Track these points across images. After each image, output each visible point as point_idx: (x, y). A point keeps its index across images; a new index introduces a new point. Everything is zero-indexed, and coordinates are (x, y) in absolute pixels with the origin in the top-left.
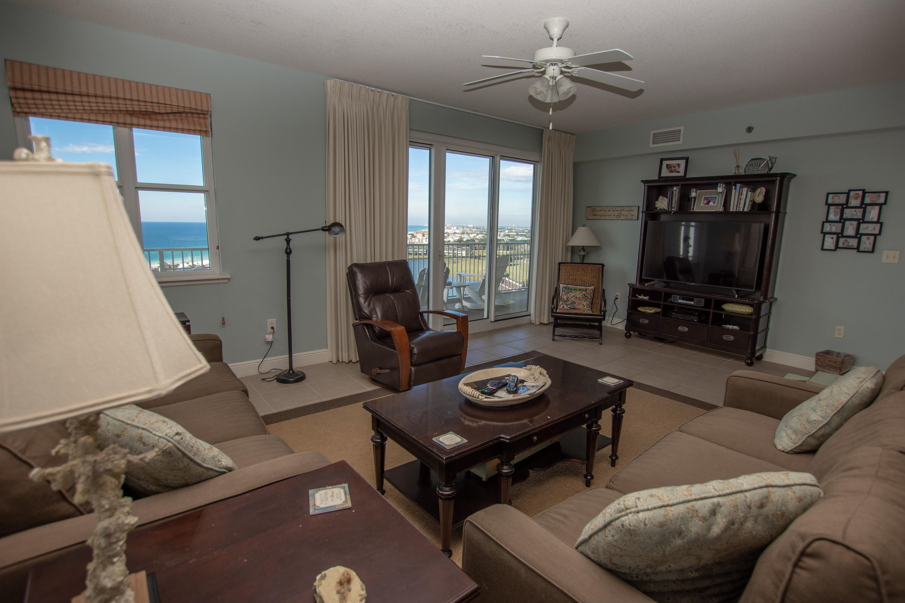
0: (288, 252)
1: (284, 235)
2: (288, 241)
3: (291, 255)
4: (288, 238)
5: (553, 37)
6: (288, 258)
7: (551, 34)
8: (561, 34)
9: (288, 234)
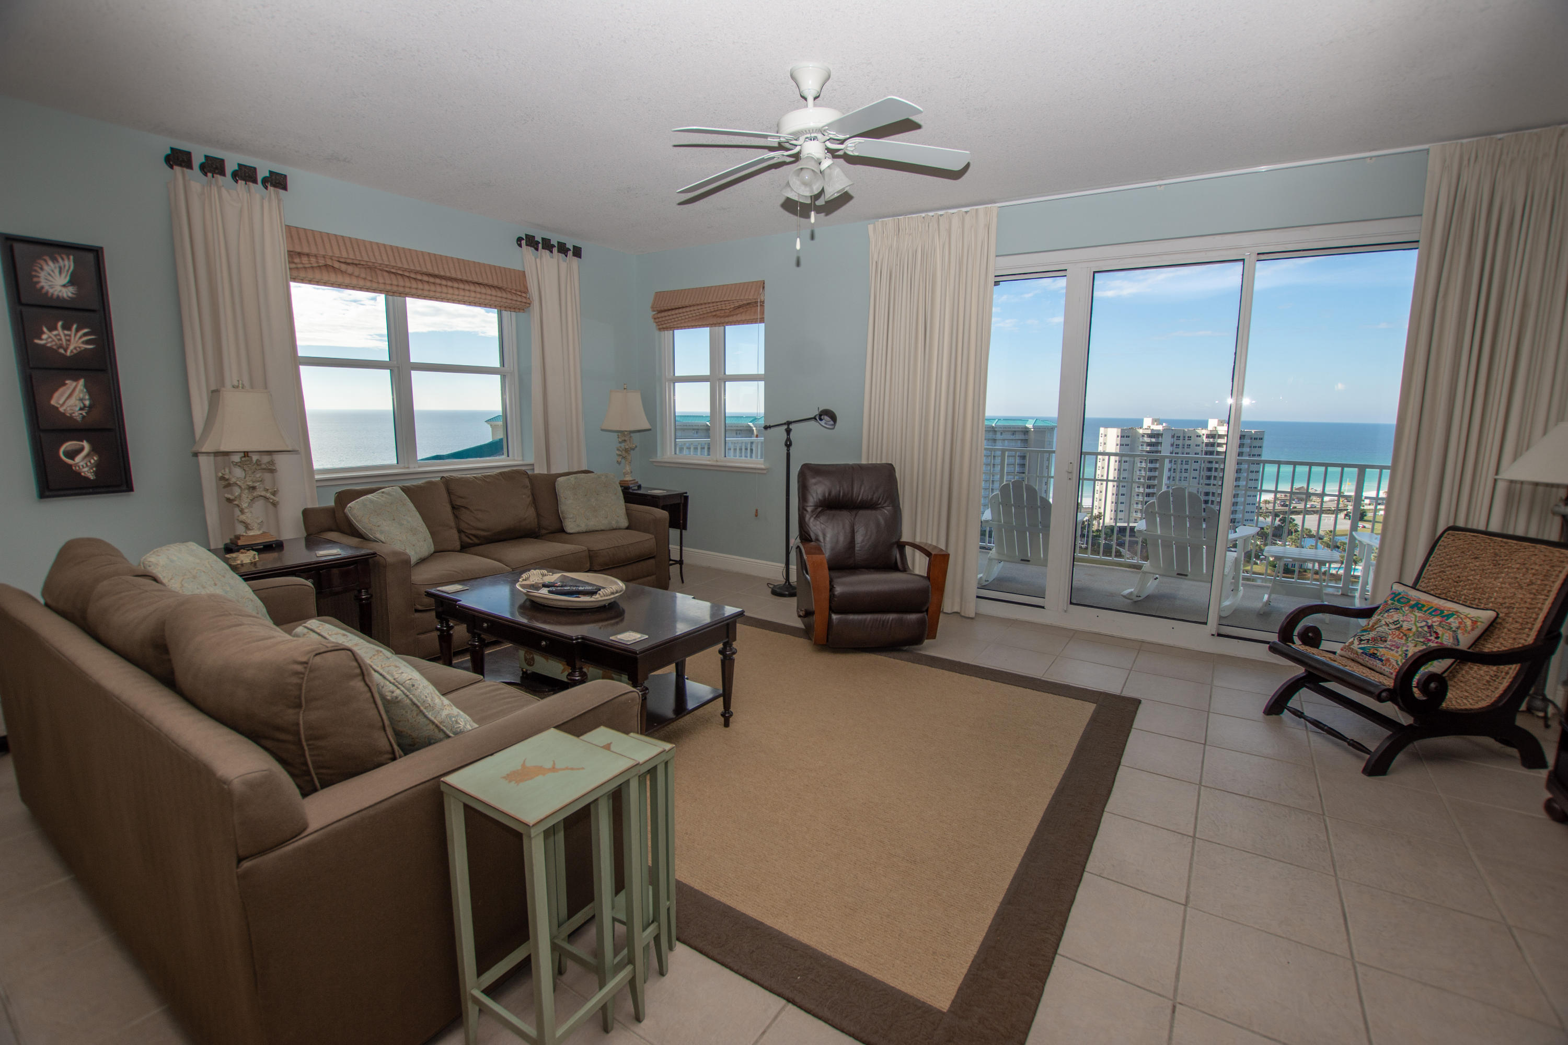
0: (788, 444)
1: (785, 424)
2: (788, 431)
3: (791, 448)
4: (788, 427)
5: (806, 94)
6: (788, 451)
7: (801, 90)
8: (819, 90)
9: (789, 423)
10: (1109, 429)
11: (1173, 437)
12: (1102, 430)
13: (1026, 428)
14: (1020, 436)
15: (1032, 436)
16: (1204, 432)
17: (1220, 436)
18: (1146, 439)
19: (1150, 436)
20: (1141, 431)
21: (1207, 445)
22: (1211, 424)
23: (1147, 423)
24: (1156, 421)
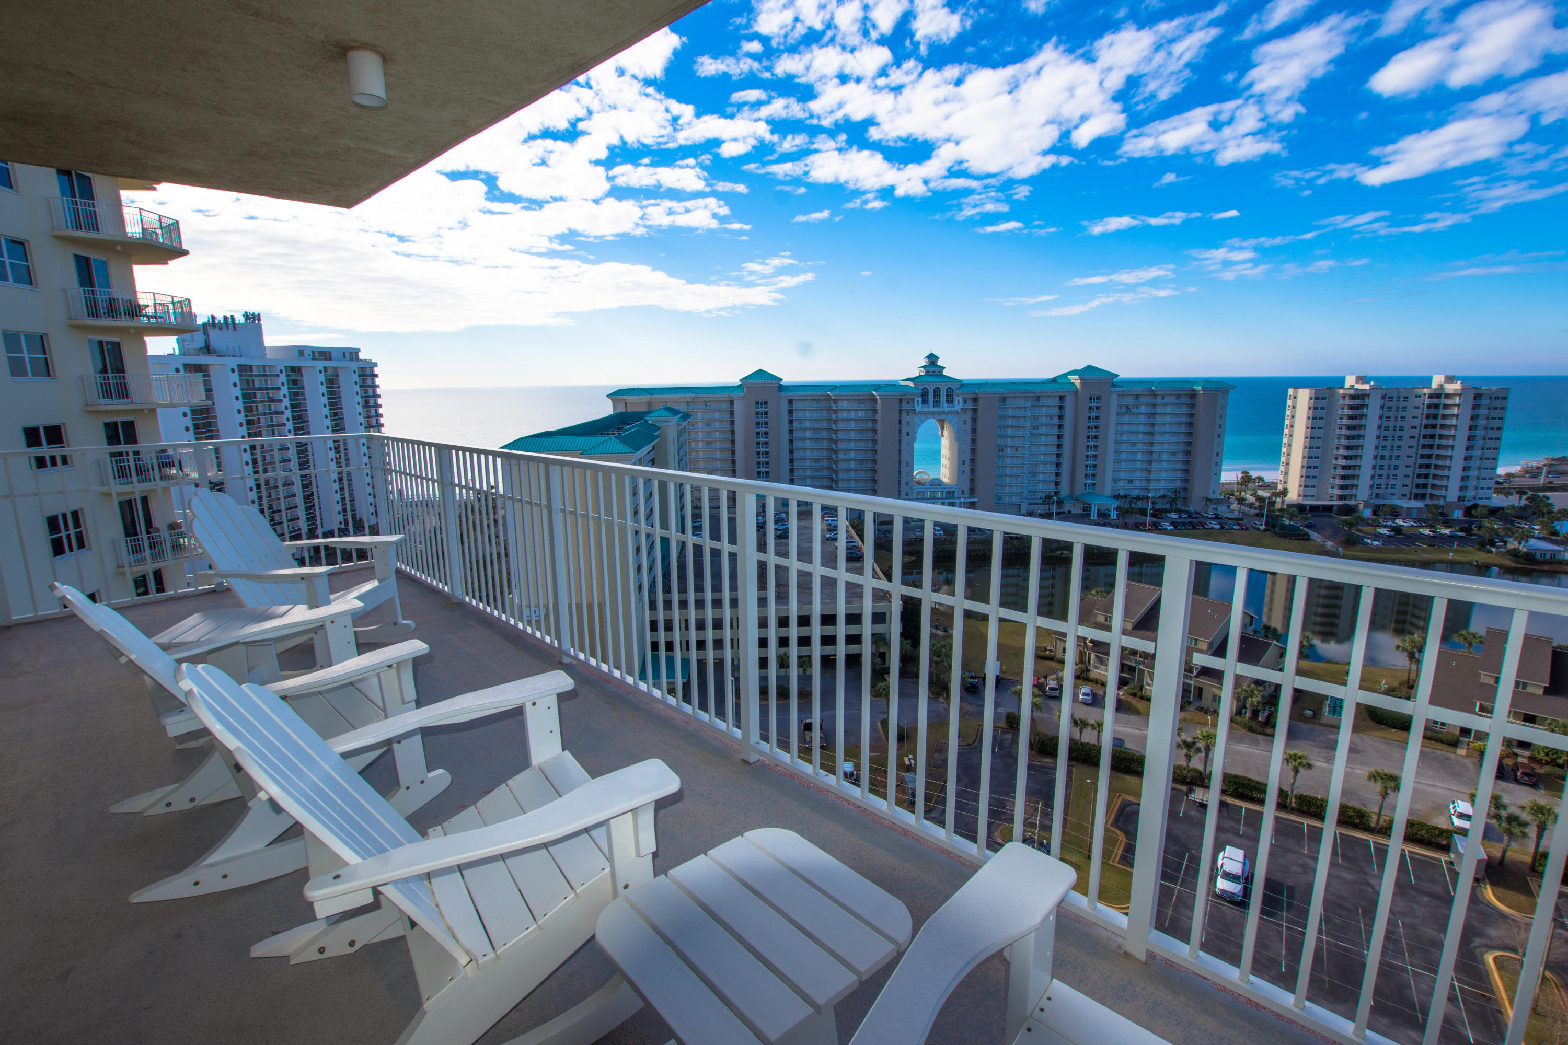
10: (1300, 391)
11: (1383, 397)
13: (1194, 390)
14: (1184, 400)
16: (1426, 391)
17: (1447, 396)
18: (1347, 401)
19: (1353, 397)
20: (1341, 391)
21: (1429, 406)
22: (1437, 380)
23: (1350, 381)
24: (1361, 379)
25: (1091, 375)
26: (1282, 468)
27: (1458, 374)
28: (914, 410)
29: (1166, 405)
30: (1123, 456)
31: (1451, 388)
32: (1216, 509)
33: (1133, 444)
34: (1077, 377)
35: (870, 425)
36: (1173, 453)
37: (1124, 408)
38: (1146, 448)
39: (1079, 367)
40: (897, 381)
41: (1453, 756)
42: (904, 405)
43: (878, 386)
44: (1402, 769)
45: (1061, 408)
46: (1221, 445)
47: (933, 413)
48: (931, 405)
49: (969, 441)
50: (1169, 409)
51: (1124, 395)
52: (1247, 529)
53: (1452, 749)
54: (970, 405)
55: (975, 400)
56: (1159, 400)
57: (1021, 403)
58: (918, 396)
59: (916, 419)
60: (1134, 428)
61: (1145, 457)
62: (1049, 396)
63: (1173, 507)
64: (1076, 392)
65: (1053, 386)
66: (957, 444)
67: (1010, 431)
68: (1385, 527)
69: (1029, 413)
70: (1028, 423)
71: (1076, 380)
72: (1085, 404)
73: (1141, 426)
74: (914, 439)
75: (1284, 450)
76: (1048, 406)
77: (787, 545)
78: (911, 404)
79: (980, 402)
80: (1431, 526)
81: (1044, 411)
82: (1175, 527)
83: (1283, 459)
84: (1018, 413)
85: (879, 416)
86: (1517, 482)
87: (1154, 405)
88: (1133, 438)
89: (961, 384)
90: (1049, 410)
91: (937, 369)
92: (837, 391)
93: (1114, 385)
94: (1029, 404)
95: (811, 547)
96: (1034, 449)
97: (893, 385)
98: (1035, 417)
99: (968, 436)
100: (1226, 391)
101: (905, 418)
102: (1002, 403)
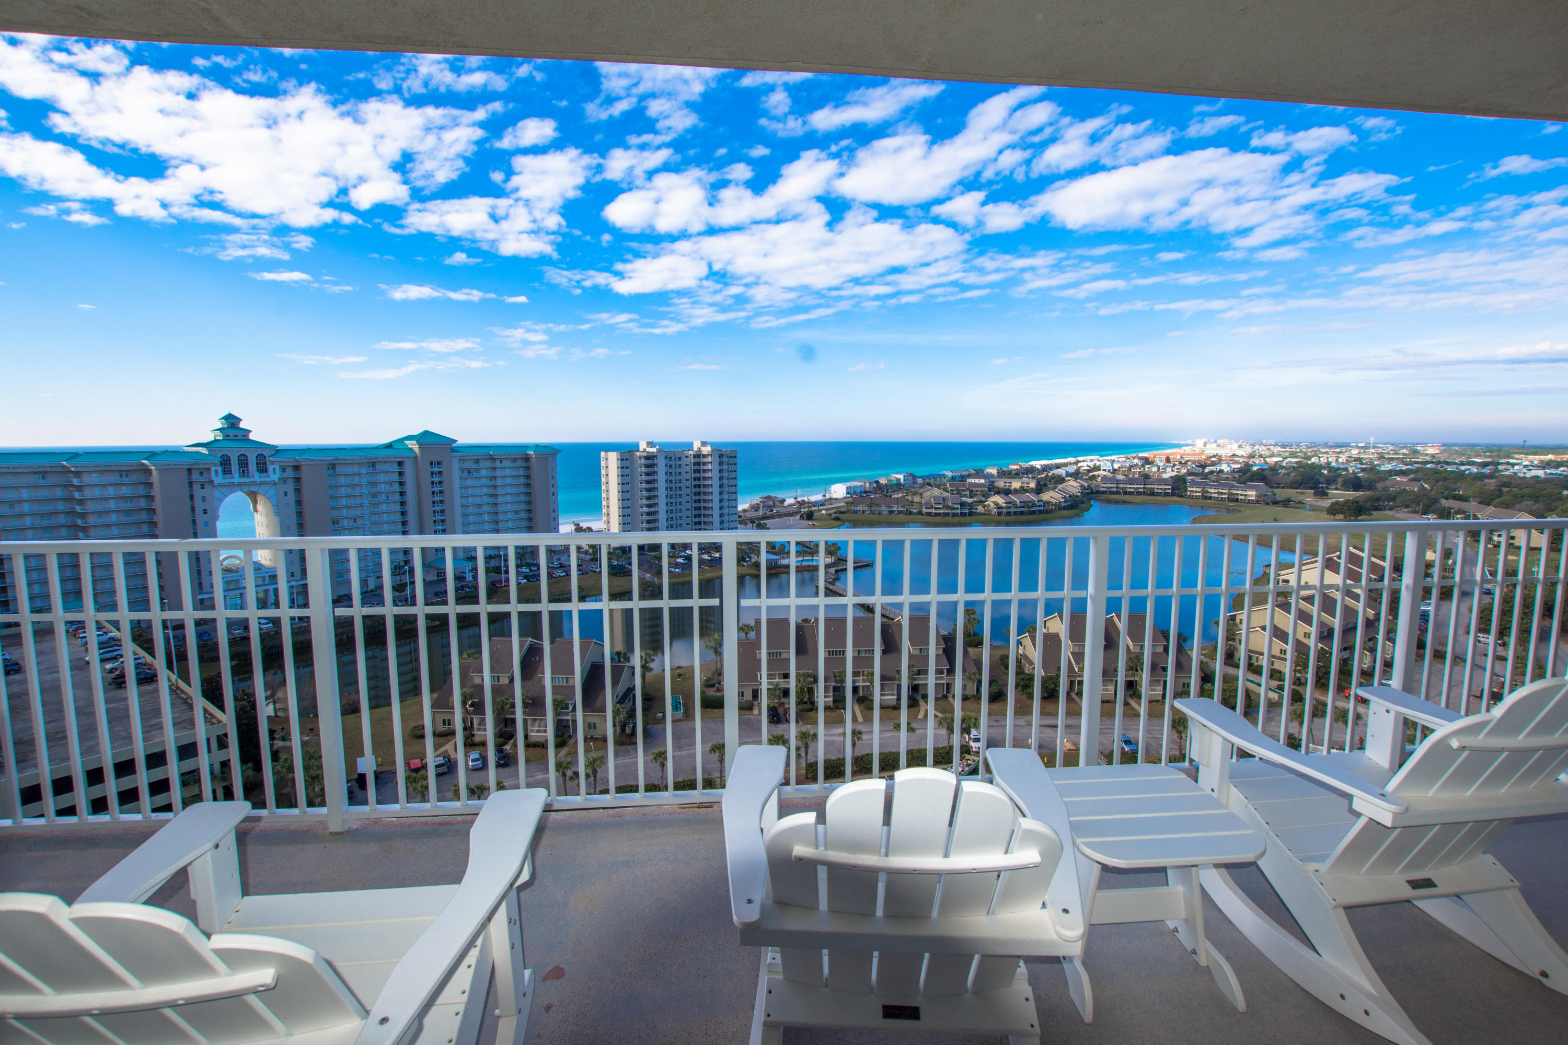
10: (610, 453)
11: (666, 458)
12: (603, 454)
13: (527, 454)
14: (520, 463)
15: (534, 462)
16: (691, 452)
17: (704, 456)
18: (643, 461)
19: (647, 458)
20: (638, 454)
21: (694, 464)
22: (697, 445)
23: (643, 445)
24: (650, 444)
25: (427, 439)
26: (605, 518)
27: (708, 440)
28: (213, 481)
29: (505, 468)
30: (471, 518)
31: (706, 450)
32: (559, 559)
33: (479, 506)
34: (415, 442)
35: (143, 503)
36: (517, 512)
37: (466, 473)
38: (492, 509)
39: (416, 432)
40: (181, 447)
41: (752, 717)
42: (196, 476)
43: (152, 454)
44: (724, 738)
45: (401, 474)
46: (556, 502)
47: (241, 485)
48: (237, 475)
49: (294, 515)
50: (508, 472)
51: (465, 460)
52: (587, 573)
53: (749, 712)
54: (290, 473)
55: (297, 468)
56: (498, 464)
57: (356, 469)
58: (216, 465)
59: (217, 493)
60: (478, 491)
61: (492, 518)
62: (386, 462)
63: (524, 562)
64: (416, 457)
65: (389, 452)
66: (277, 519)
67: (344, 501)
68: (681, 557)
69: (365, 481)
70: (365, 491)
71: (413, 445)
72: (426, 470)
73: (485, 489)
74: (216, 517)
75: (604, 503)
76: (387, 473)
77: (25, 682)
78: (205, 475)
79: (303, 468)
80: (708, 553)
81: (382, 477)
82: (528, 580)
83: (604, 511)
84: (350, 481)
85: (156, 491)
86: (749, 515)
87: (494, 469)
88: (478, 500)
89: (277, 450)
90: (387, 477)
91: (240, 433)
92: (77, 461)
93: (453, 450)
94: (364, 470)
95: (59, 679)
96: (375, 518)
97: (175, 452)
98: (373, 484)
99: (293, 508)
100: (555, 454)
101: (198, 492)
102: (331, 471)
